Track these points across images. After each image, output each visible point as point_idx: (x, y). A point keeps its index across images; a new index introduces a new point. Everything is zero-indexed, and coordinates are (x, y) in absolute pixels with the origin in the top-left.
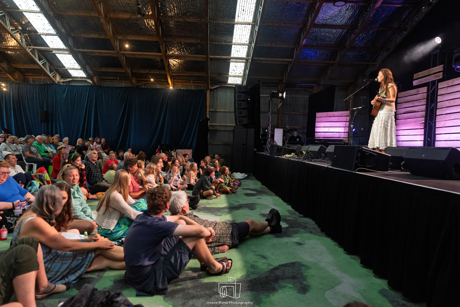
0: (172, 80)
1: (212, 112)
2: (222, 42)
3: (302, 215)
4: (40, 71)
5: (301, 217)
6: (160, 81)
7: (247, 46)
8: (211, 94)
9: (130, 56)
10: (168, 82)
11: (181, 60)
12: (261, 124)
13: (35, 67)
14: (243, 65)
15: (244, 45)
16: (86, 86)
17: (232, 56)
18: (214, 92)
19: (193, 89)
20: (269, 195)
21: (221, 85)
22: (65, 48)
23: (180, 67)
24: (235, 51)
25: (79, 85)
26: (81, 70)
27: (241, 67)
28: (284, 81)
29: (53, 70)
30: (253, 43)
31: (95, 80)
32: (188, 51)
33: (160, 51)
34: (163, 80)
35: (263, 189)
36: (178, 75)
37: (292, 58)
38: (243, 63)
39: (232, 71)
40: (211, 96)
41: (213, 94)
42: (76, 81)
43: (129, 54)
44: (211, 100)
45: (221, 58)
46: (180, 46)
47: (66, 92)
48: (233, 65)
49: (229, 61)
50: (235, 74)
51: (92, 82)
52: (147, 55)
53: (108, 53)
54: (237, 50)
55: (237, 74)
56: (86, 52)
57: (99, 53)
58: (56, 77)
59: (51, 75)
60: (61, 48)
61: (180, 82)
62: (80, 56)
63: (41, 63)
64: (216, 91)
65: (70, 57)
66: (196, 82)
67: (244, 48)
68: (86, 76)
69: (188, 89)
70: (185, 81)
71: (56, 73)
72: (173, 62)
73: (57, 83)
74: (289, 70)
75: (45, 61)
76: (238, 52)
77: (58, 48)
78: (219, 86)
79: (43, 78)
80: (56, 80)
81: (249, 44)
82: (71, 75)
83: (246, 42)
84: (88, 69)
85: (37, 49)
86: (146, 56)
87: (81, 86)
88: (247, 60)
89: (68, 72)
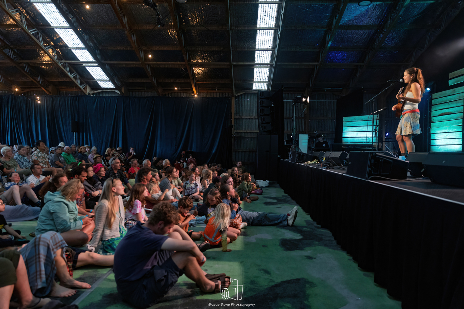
0: (197, 88)
1: (237, 119)
2: (245, 48)
3: (320, 226)
4: (72, 84)
5: (318, 228)
6: (186, 89)
7: (270, 51)
8: (236, 101)
9: (155, 66)
10: (193, 90)
11: (204, 68)
12: (285, 130)
13: (68, 80)
14: (267, 70)
15: (267, 50)
16: (115, 97)
17: (256, 62)
18: (239, 99)
19: (218, 96)
20: (289, 204)
21: (246, 92)
22: (94, 61)
23: (204, 75)
24: (258, 57)
25: (108, 96)
26: (110, 81)
27: (266, 73)
28: (310, 86)
29: (84, 82)
30: (276, 48)
31: (123, 91)
32: (211, 59)
33: (183, 61)
34: (188, 89)
35: (284, 198)
36: (202, 83)
37: (318, 62)
38: (268, 69)
39: (257, 77)
40: (236, 103)
41: (238, 101)
42: (106, 92)
43: (154, 64)
44: (236, 107)
45: (245, 64)
46: (203, 55)
47: (96, 103)
48: (257, 71)
49: (253, 67)
50: (260, 81)
51: (120, 93)
52: (172, 64)
53: (134, 64)
54: (260, 56)
55: (262, 80)
56: (114, 64)
57: (126, 64)
58: (87, 89)
59: (82, 87)
60: (90, 61)
61: (205, 90)
62: (107, 68)
63: (72, 76)
64: (241, 97)
65: (99, 69)
66: (221, 89)
67: (268, 53)
68: (114, 87)
69: (213, 97)
70: (210, 89)
71: (86, 85)
72: (198, 70)
73: (87, 95)
74: (315, 74)
75: (76, 74)
76: (262, 57)
77: (88, 61)
78: (244, 93)
79: (75, 90)
80: (87, 92)
81: (272, 50)
82: (101, 87)
83: (269, 48)
84: (116, 79)
85: (68, 63)
86: (170, 66)
87: (109, 97)
88: (271, 66)
89: (98, 84)
